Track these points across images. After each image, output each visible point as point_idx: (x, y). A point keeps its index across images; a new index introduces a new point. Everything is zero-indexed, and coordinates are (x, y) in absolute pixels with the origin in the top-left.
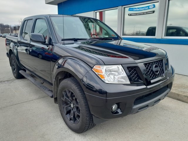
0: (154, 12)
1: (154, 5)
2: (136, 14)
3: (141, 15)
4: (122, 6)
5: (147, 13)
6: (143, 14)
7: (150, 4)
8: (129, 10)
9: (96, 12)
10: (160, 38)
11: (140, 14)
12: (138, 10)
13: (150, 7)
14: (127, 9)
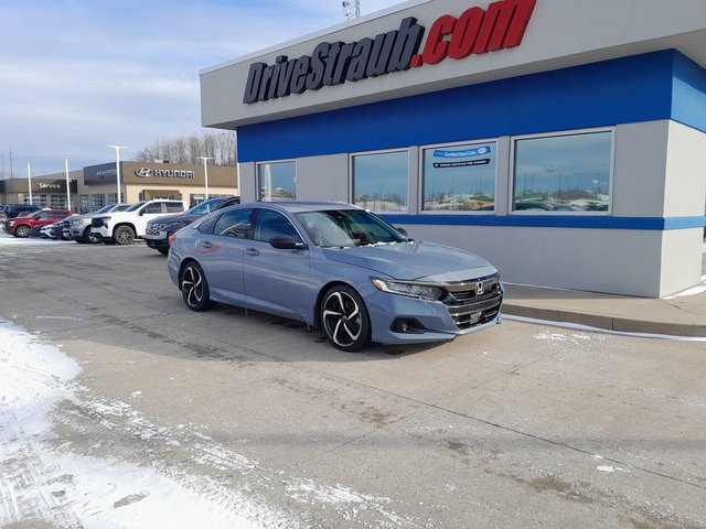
0: (488, 161)
1: (488, 148)
2: (451, 165)
3: (461, 166)
4: (419, 145)
5: (474, 163)
6: (467, 164)
7: (478, 147)
8: (435, 155)
9: (353, 157)
10: (505, 214)
11: (459, 165)
12: (453, 155)
13: (479, 151)
14: (430, 153)
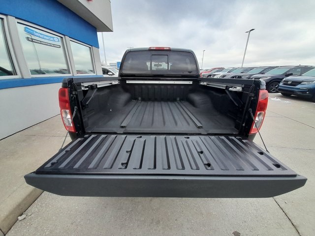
2: (41, 42)
3: (47, 45)
6: (50, 45)
12: (41, 36)
